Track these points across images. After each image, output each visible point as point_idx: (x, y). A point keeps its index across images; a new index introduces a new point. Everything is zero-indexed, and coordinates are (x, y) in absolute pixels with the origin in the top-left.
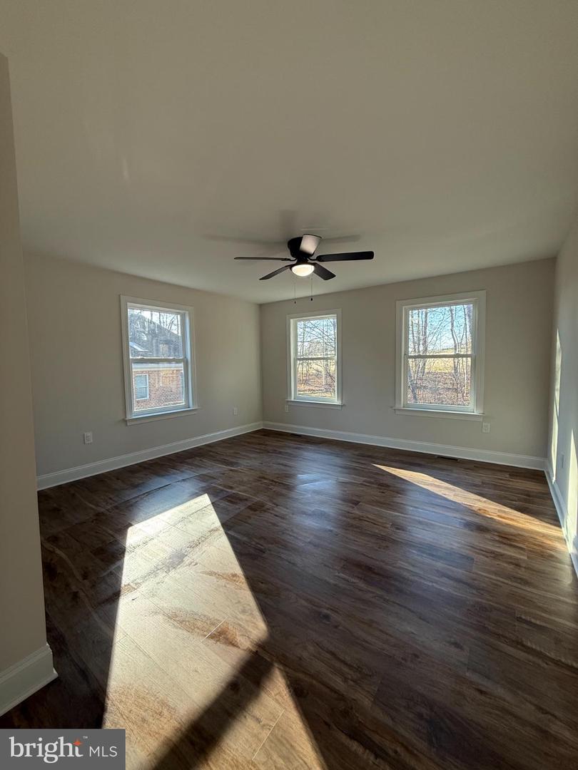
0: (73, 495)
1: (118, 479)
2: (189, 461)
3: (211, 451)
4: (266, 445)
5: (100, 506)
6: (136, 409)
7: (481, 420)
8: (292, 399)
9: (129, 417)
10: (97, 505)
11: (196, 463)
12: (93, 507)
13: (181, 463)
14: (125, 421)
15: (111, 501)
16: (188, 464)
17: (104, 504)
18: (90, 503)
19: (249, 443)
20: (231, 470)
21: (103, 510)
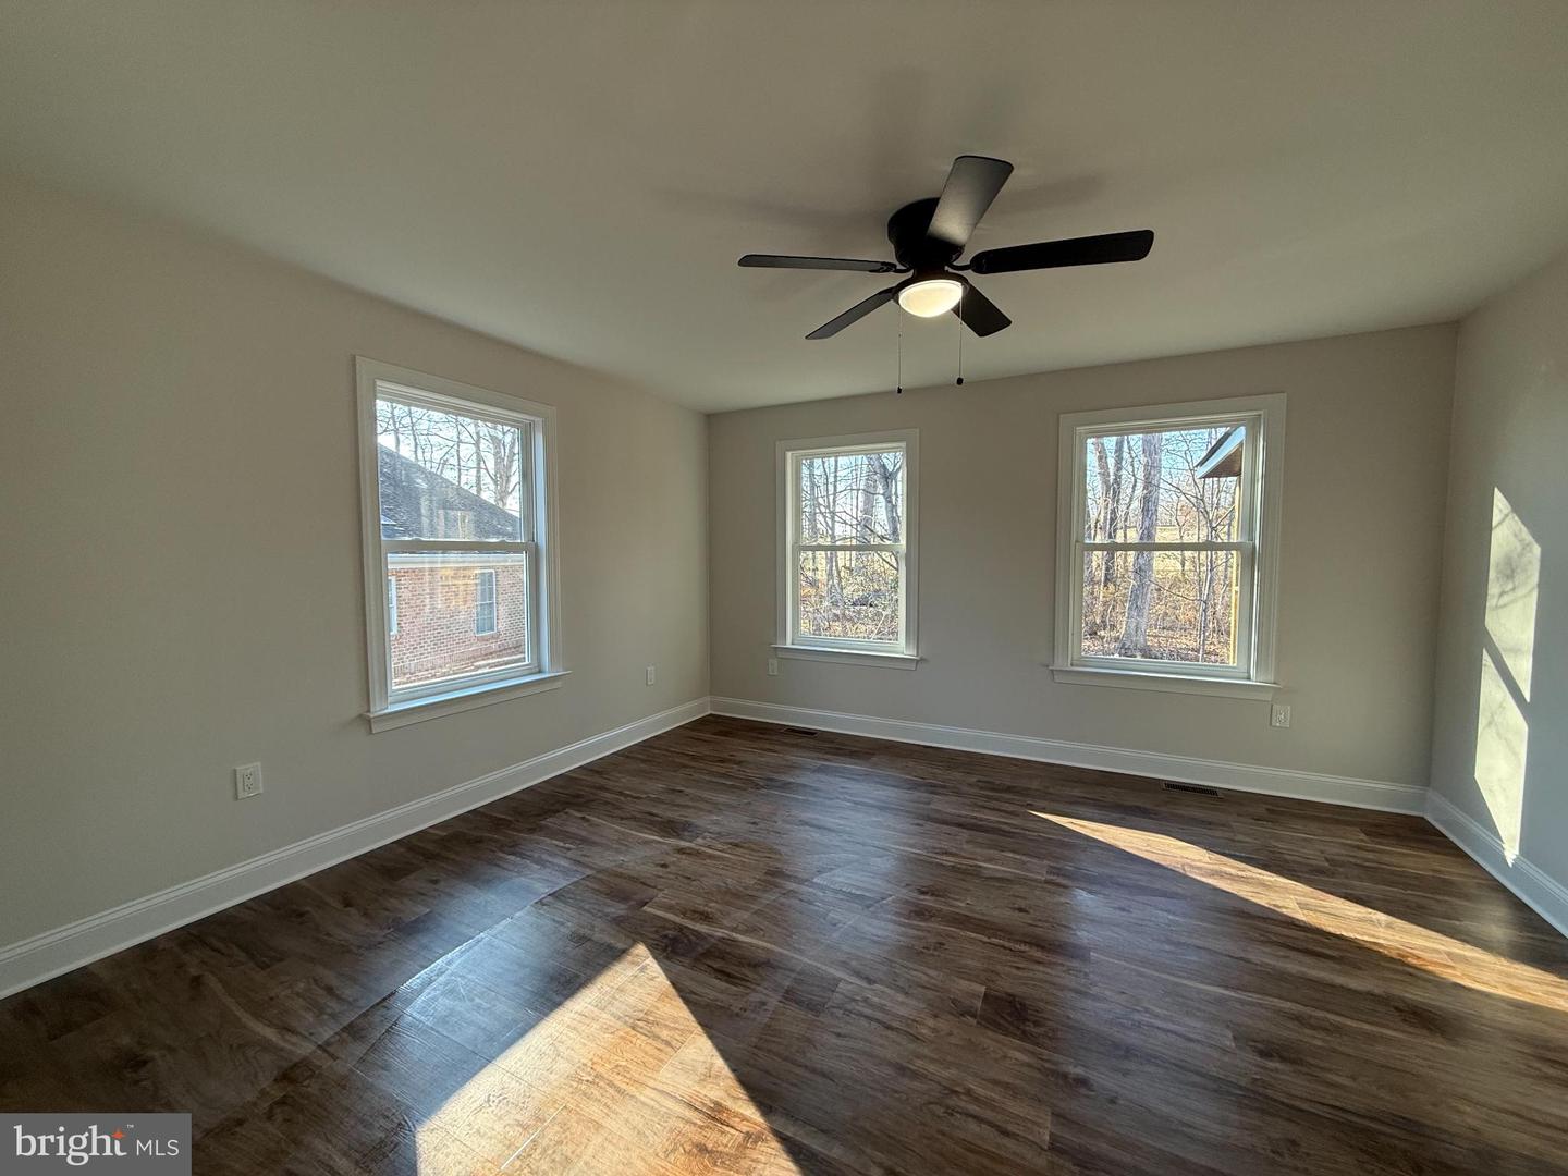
0: (197, 981)
1: (348, 904)
2: (550, 821)
3: (602, 788)
4: (740, 763)
5: (293, 1032)
6: (395, 685)
7: (1268, 697)
8: (789, 645)
9: (378, 709)
10: (286, 1029)
11: (573, 829)
12: (270, 1033)
13: (532, 831)
14: (365, 721)
15: (334, 1005)
16: (553, 834)
17: (310, 1017)
18: (257, 1016)
19: (693, 758)
20: (681, 851)
21: (305, 1049)
